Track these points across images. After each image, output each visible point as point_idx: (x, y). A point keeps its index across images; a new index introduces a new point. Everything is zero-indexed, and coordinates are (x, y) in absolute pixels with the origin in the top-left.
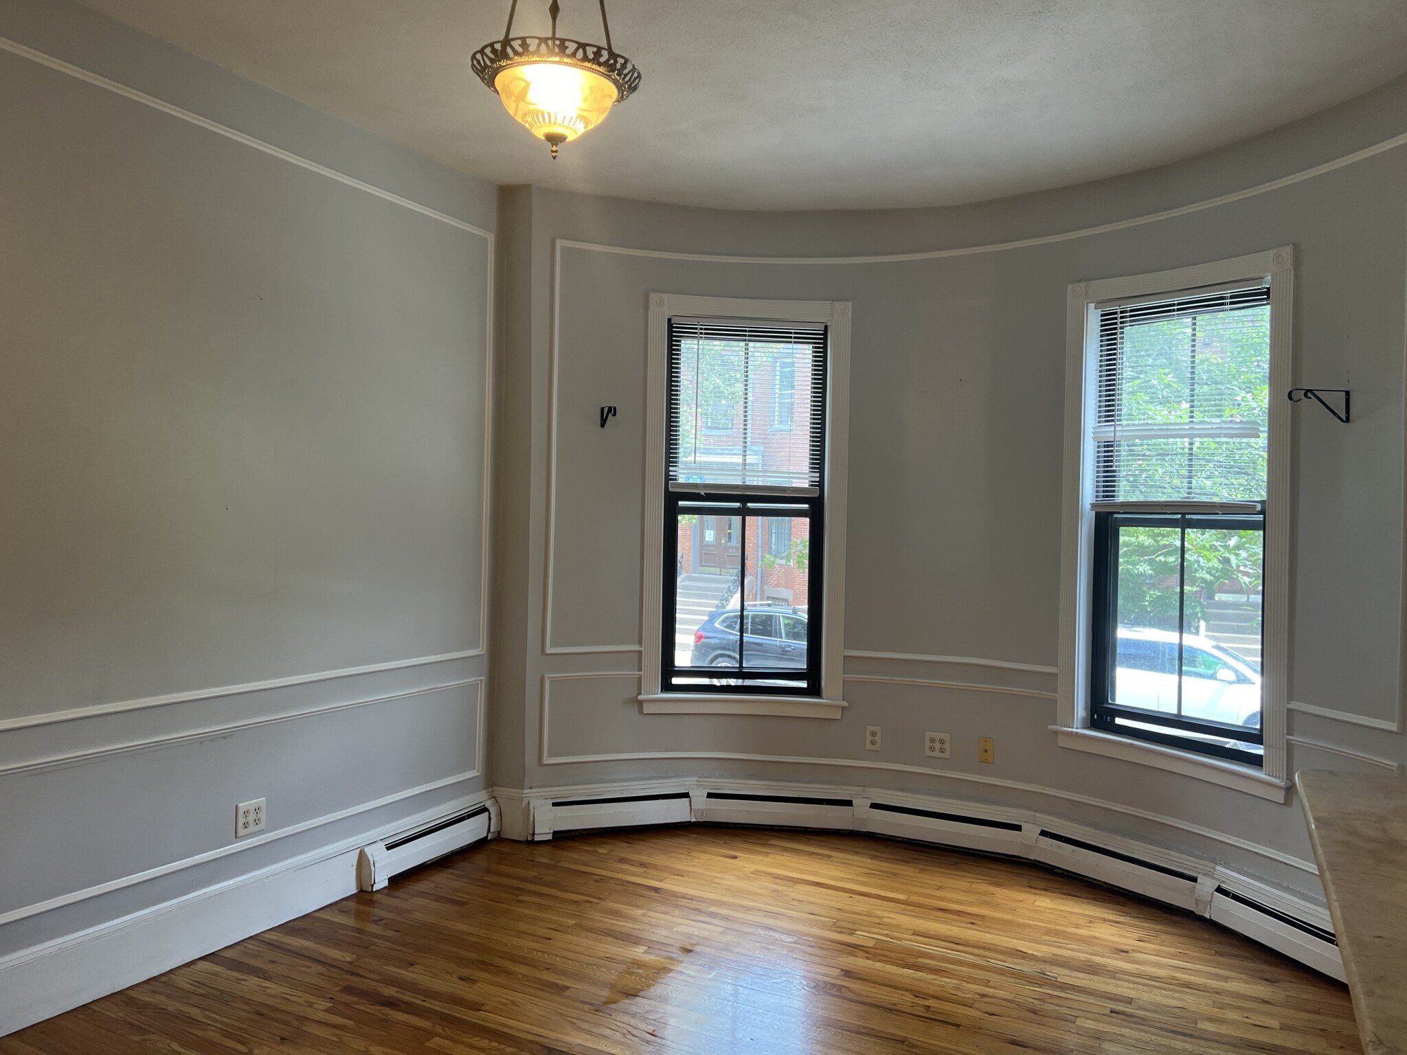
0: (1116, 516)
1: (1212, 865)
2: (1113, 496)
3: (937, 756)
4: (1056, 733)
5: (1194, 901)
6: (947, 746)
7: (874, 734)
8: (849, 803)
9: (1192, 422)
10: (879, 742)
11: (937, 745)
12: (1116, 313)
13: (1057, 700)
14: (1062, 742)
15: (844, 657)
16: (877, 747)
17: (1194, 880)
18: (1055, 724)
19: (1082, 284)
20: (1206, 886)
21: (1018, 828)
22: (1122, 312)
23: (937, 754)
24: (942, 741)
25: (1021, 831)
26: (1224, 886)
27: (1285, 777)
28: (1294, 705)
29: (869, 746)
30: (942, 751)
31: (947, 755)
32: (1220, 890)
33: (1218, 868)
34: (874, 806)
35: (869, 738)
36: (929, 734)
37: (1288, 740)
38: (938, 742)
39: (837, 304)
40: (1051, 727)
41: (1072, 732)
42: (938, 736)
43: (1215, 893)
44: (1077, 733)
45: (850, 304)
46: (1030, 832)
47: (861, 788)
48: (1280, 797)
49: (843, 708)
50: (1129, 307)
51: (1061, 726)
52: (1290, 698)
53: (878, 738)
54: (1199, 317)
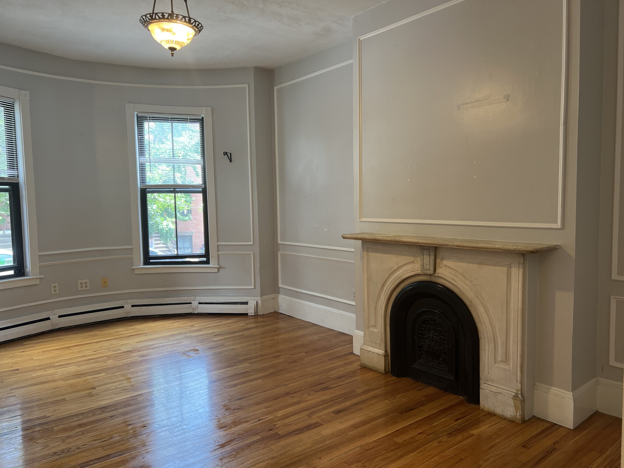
0: (147, 190)
1: (194, 297)
2: (145, 183)
3: (84, 289)
4: (134, 269)
5: (192, 310)
6: (88, 284)
7: (55, 287)
8: (48, 319)
9: (174, 158)
10: (58, 290)
11: (84, 285)
12: (147, 117)
13: (133, 258)
14: (137, 272)
15: (39, 255)
16: (57, 292)
17: (191, 303)
18: (133, 266)
19: (132, 104)
20: (195, 304)
21: (123, 307)
22: (149, 117)
23: (84, 288)
24: (86, 283)
25: (124, 308)
26: (200, 302)
27: (217, 264)
28: (219, 243)
29: (53, 293)
30: (86, 287)
31: (88, 288)
32: (199, 303)
33: (196, 297)
34: (60, 317)
35: (53, 289)
36: (79, 282)
37: (218, 254)
38: (84, 283)
39: (22, 91)
40: (133, 267)
41: (141, 267)
42: (84, 281)
43: (199, 305)
44: (143, 267)
45: (28, 92)
46: (128, 307)
47: (52, 311)
48: (216, 271)
49: (40, 279)
50: (151, 116)
51: (136, 266)
52: (218, 242)
53: (57, 288)
54: (174, 124)
